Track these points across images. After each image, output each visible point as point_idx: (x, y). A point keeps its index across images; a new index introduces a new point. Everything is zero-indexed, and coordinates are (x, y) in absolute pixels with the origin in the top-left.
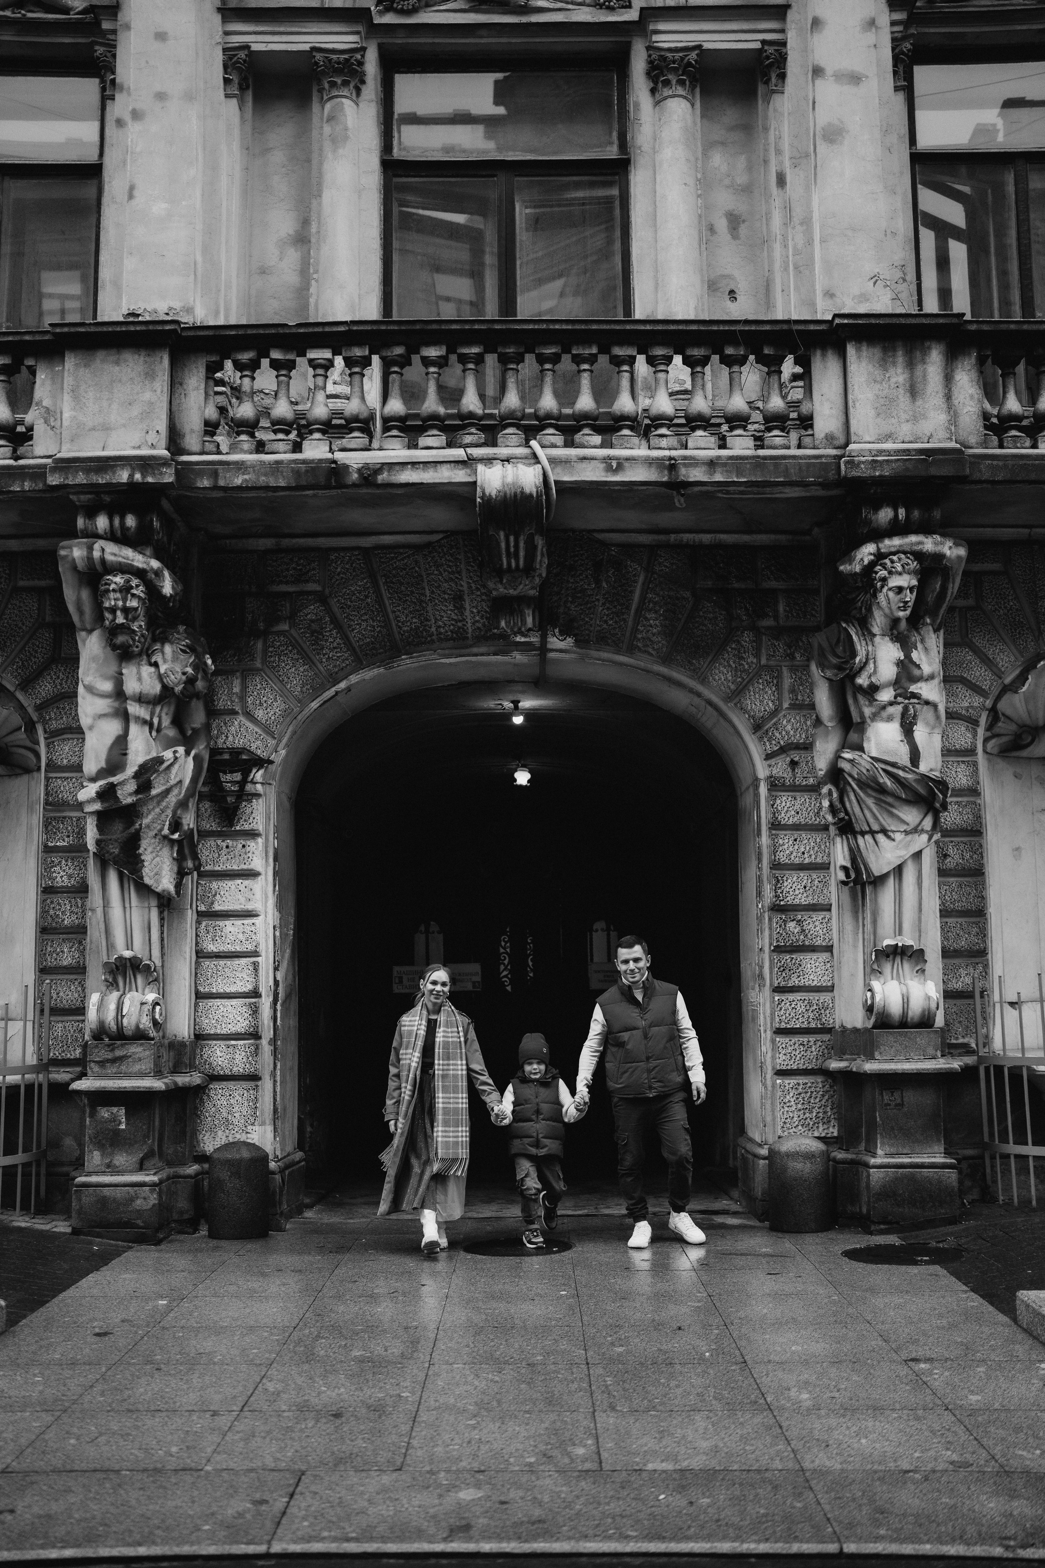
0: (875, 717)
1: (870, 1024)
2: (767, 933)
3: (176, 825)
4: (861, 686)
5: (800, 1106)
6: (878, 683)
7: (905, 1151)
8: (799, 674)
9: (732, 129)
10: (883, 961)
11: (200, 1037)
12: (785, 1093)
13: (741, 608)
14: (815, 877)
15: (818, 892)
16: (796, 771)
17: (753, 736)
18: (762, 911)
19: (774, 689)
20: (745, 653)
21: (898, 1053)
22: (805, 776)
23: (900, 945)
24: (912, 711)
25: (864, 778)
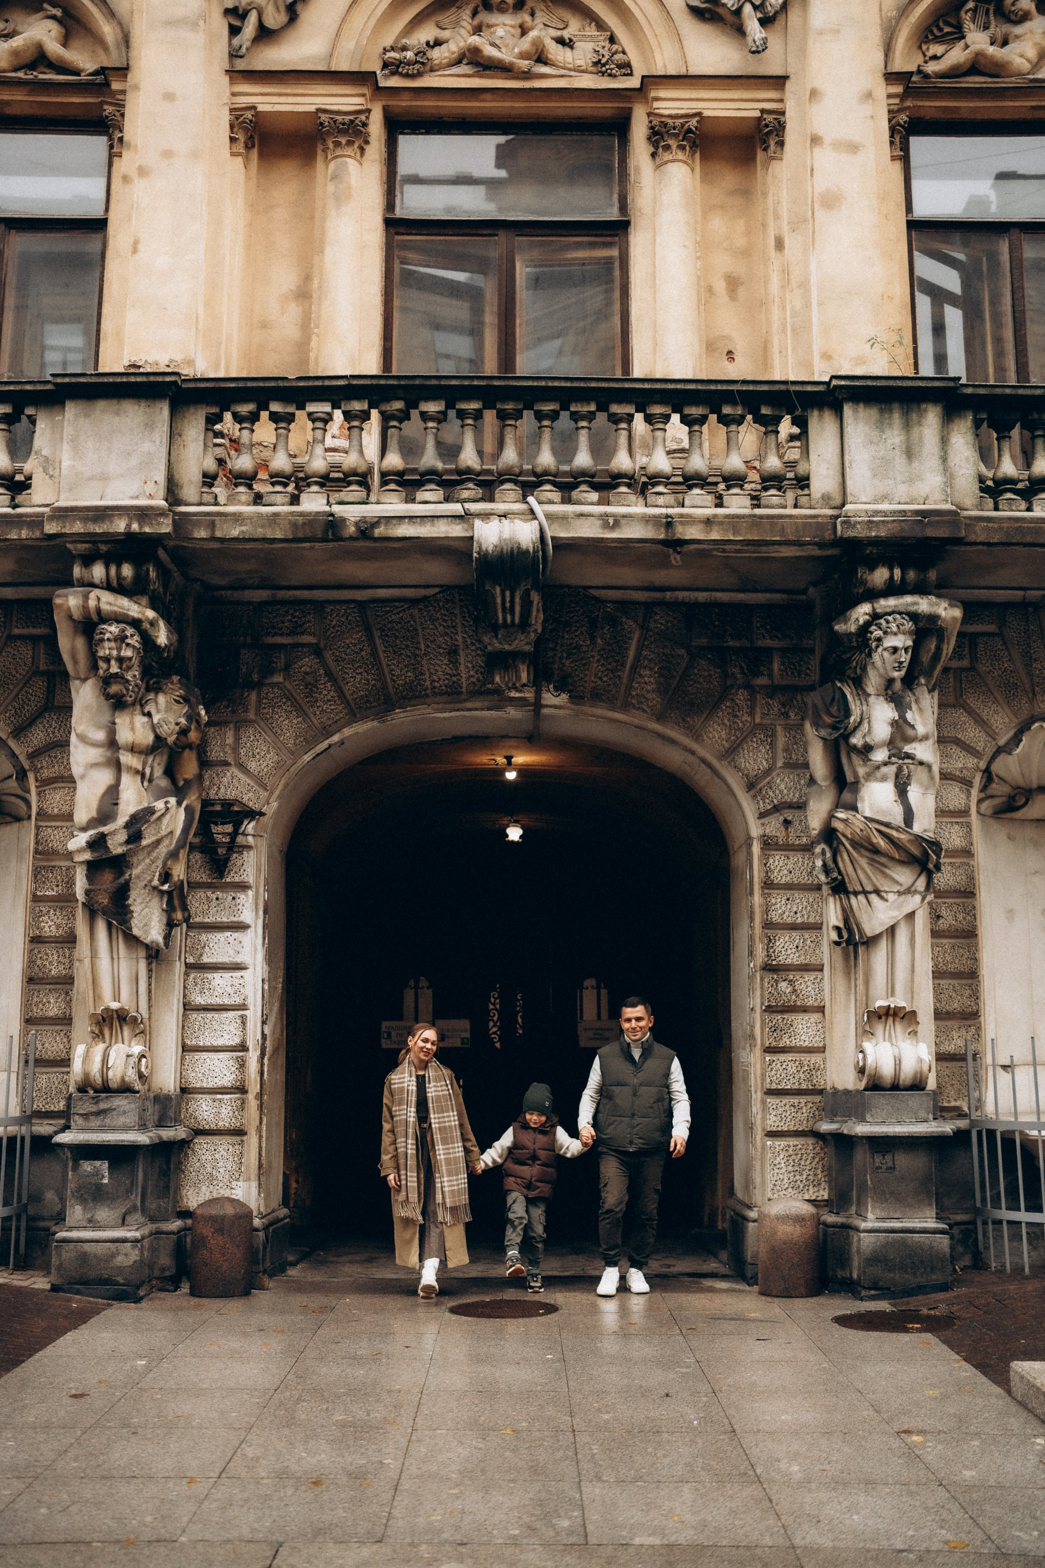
0: (869, 776)
1: (862, 1085)
2: (758, 993)
3: (166, 877)
4: (855, 746)
5: (790, 1168)
6: (872, 743)
7: (896, 1216)
8: (793, 733)
9: (731, 193)
10: (875, 1020)
11: (184, 1090)
12: (776, 1155)
13: (736, 666)
14: (807, 936)
15: (810, 952)
16: (789, 830)
17: (746, 795)
18: (754, 970)
19: (768, 747)
20: (739, 711)
21: (889, 1115)
22: (798, 835)
23: (892, 1006)
24: (906, 771)
25: (857, 838)
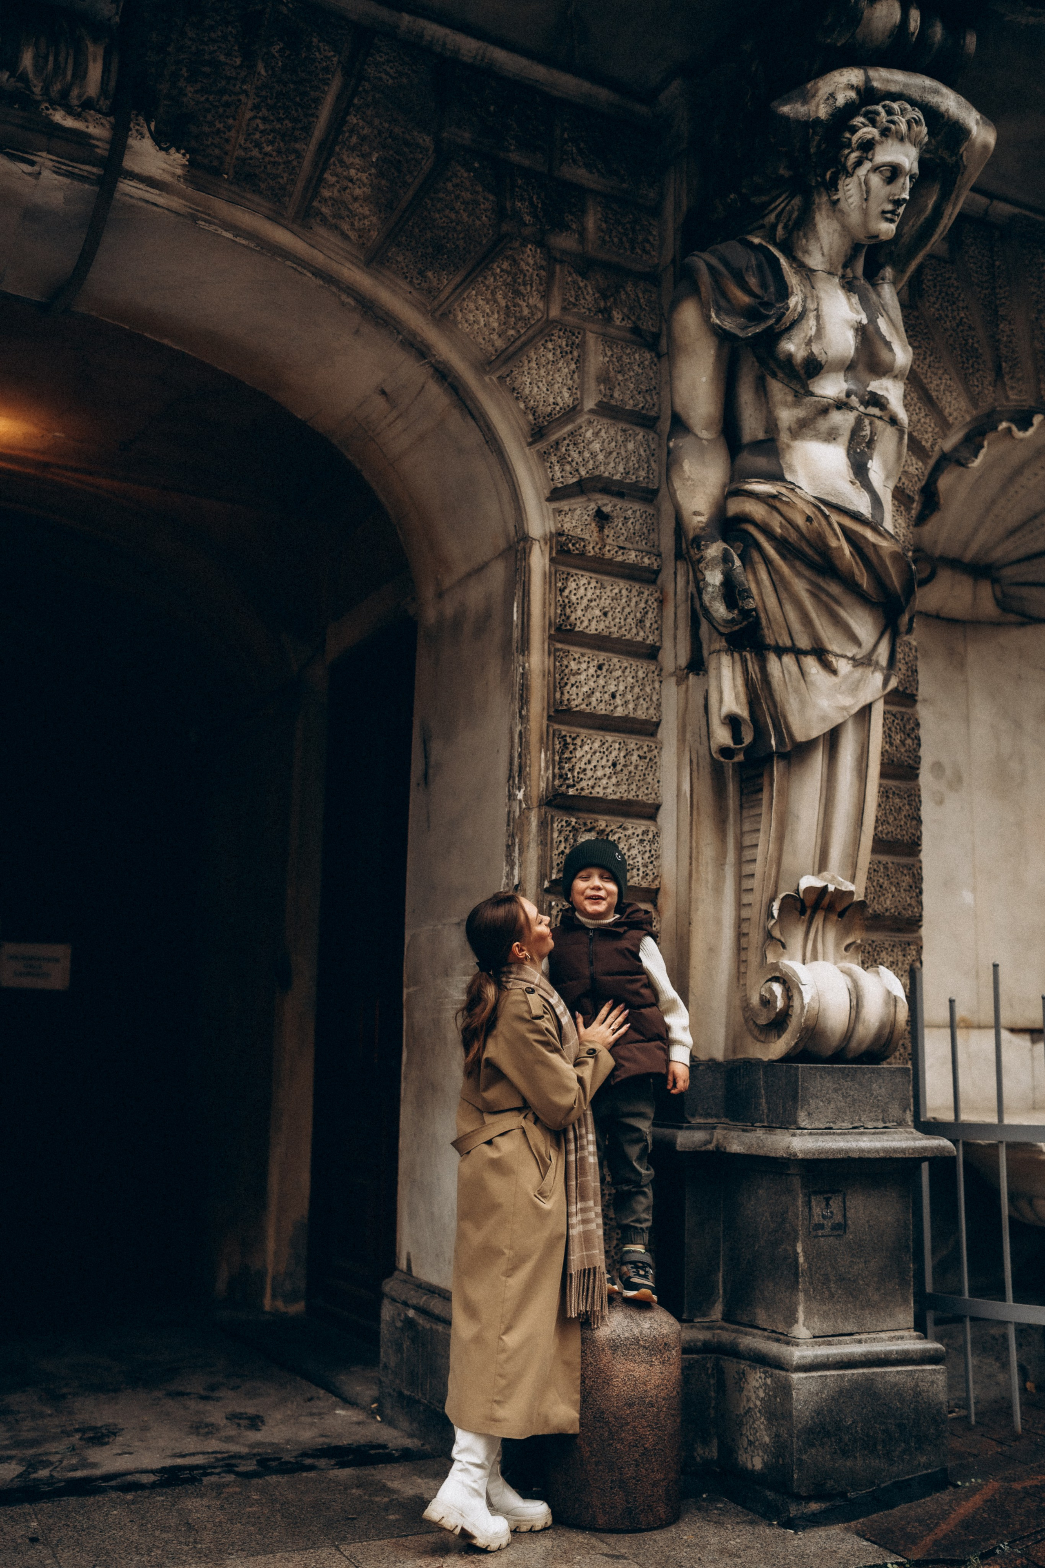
0: (802, 429)
2: (533, 853)
6: (822, 358)
7: (849, 1328)
10: (790, 920)
13: (522, 199)
14: (633, 746)
15: (637, 778)
16: (606, 531)
17: (527, 449)
18: (524, 806)
19: (573, 366)
20: (525, 284)
21: (839, 1114)
22: (622, 545)
23: (831, 888)
24: (868, 428)
25: (793, 536)
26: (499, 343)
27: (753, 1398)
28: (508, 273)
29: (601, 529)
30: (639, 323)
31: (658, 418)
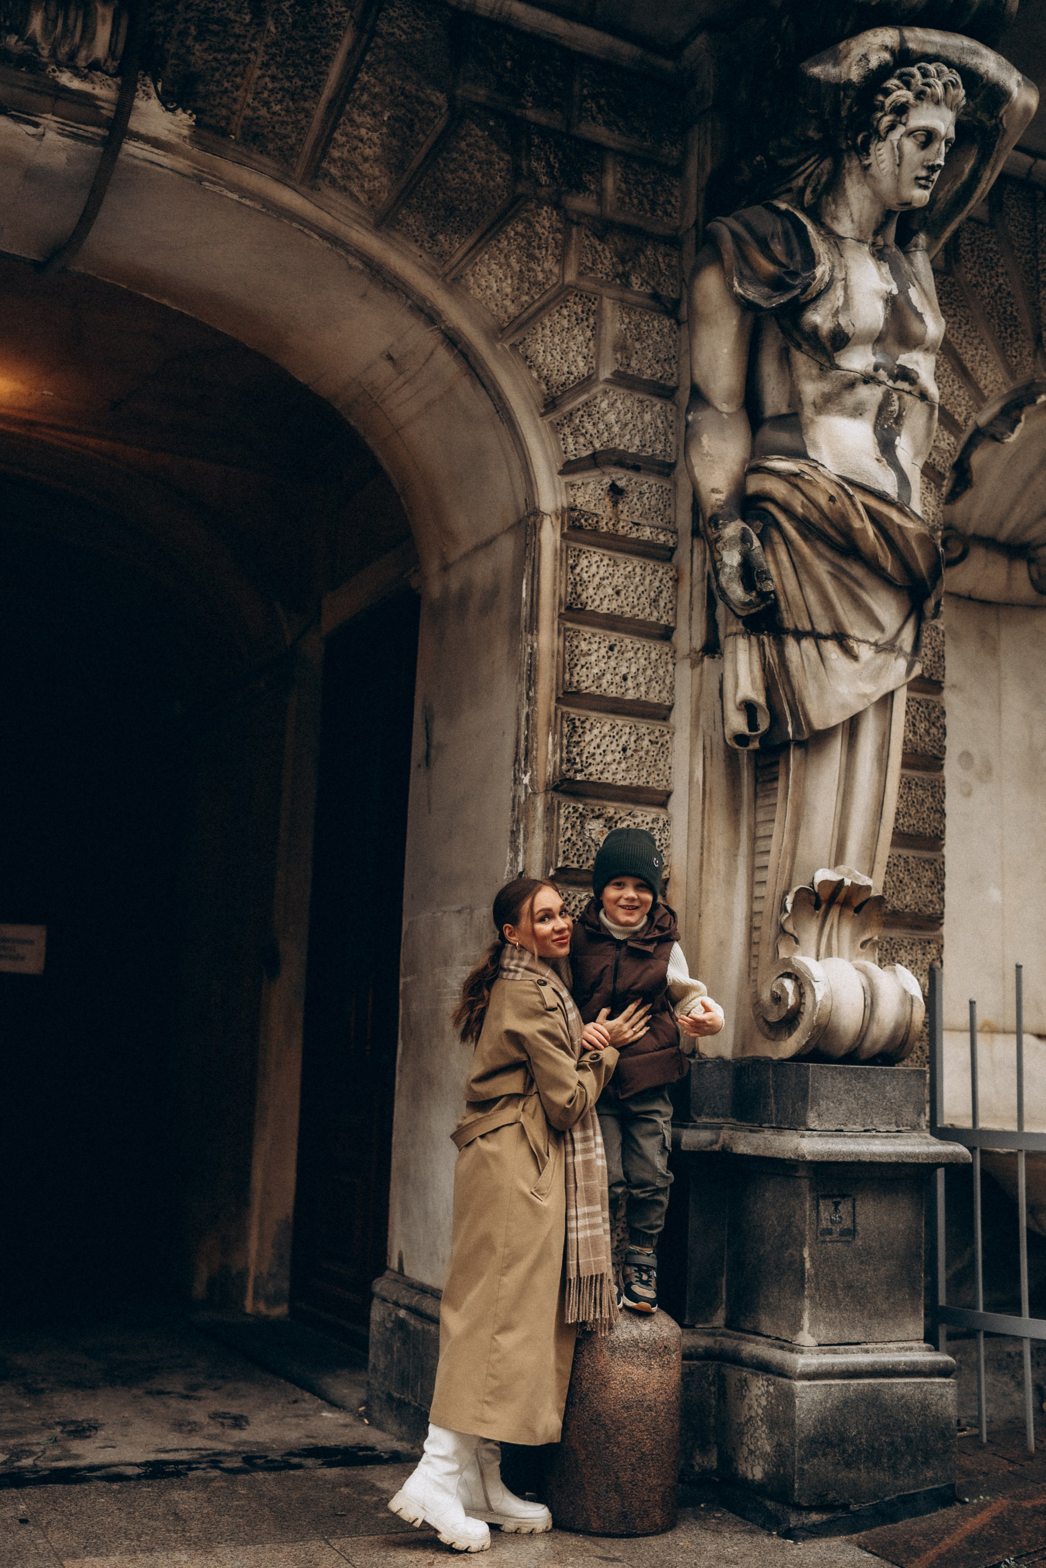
0: (827, 403)
2: (538, 840)
4: (816, 328)
6: (849, 330)
7: (855, 1338)
13: (538, 160)
14: (643, 730)
15: (648, 764)
16: (620, 507)
17: (539, 420)
18: (530, 790)
19: (589, 334)
20: (539, 248)
21: (851, 1115)
22: (636, 521)
23: (848, 882)
24: (897, 403)
25: (815, 516)
26: (512, 309)
27: (756, 1407)
28: (523, 236)
29: (615, 504)
30: (659, 289)
31: (677, 388)
